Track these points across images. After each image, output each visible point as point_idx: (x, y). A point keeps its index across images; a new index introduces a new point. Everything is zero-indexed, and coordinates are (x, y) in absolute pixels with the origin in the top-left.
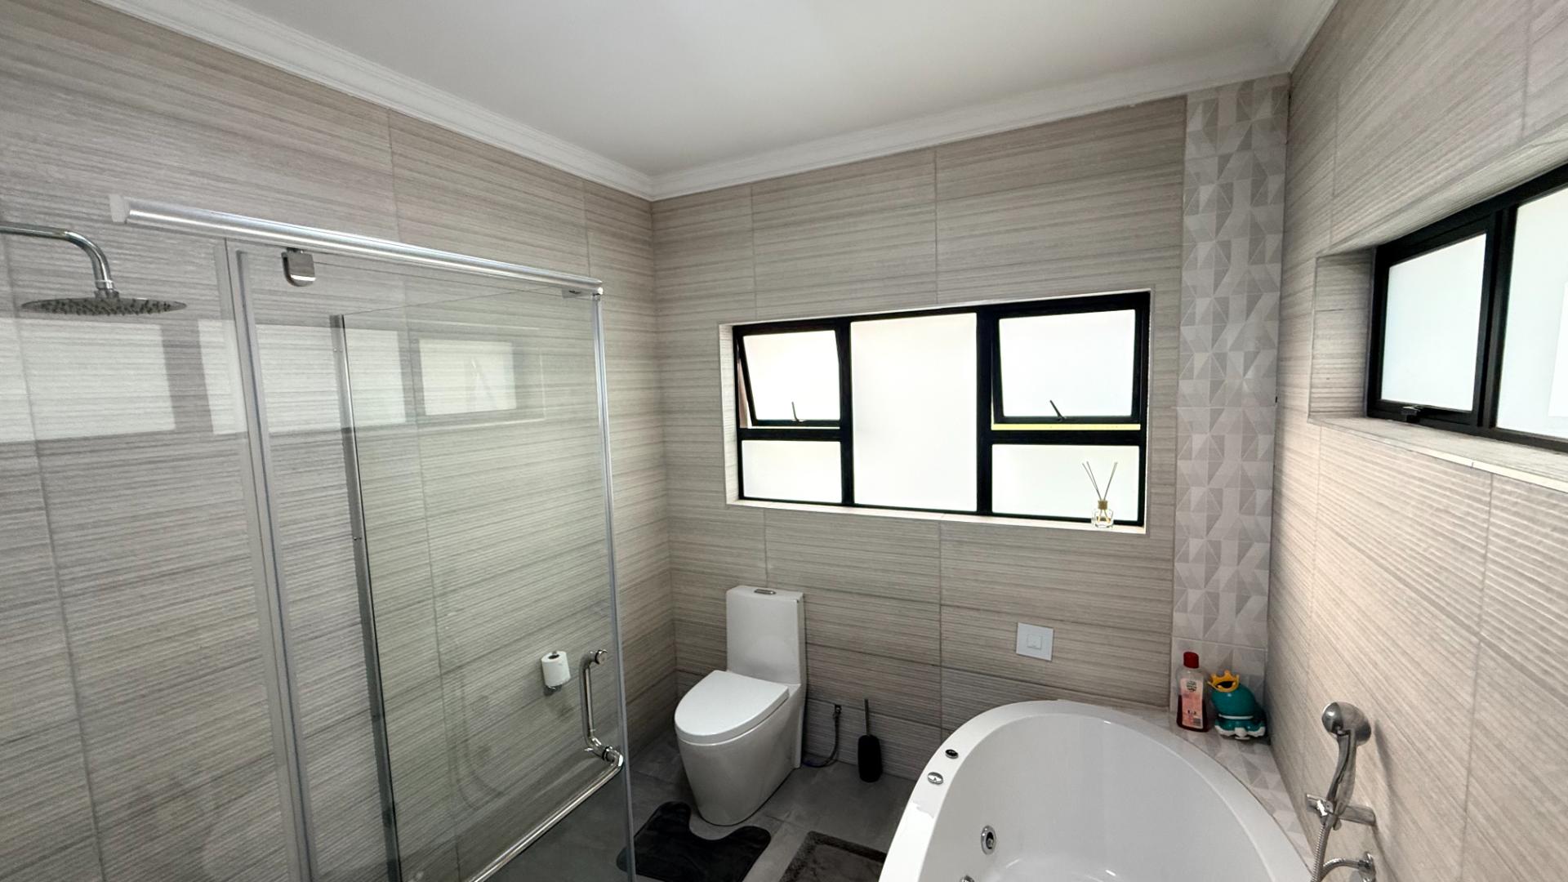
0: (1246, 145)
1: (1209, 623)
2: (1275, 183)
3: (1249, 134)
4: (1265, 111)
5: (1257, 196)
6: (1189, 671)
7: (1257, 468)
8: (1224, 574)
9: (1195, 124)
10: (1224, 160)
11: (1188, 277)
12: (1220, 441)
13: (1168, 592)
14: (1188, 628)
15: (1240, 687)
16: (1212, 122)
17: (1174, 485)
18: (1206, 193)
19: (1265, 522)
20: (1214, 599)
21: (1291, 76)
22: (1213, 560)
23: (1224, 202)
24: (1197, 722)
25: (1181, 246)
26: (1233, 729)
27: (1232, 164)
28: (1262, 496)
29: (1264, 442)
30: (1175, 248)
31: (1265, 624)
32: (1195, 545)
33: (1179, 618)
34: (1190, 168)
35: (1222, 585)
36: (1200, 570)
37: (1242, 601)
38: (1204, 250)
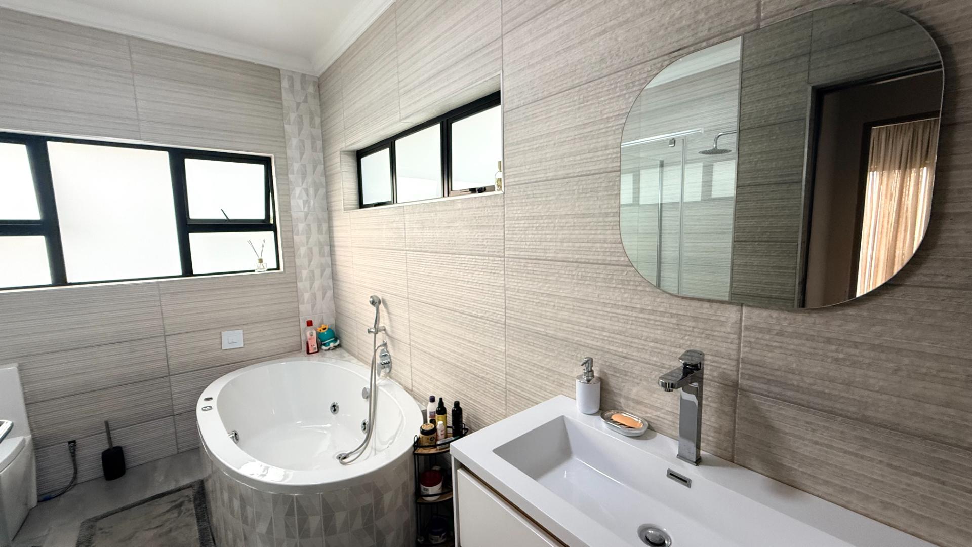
0: (305, 101)
1: (313, 306)
2: (318, 120)
3: (306, 97)
4: (311, 89)
5: (312, 124)
6: (309, 327)
7: (323, 238)
8: (317, 284)
9: (285, 84)
10: (298, 104)
11: (289, 152)
12: (309, 226)
13: (297, 298)
14: (306, 311)
15: (329, 329)
16: (292, 86)
17: (293, 247)
18: (293, 116)
19: (328, 259)
20: (314, 296)
21: (319, 79)
22: (312, 278)
23: (300, 123)
24: (315, 349)
25: (284, 137)
26: (329, 345)
27: (301, 107)
28: (327, 249)
29: (325, 227)
30: (282, 139)
31: (333, 302)
32: (305, 273)
33: (302, 308)
34: (285, 104)
35: (316, 289)
36: (307, 284)
37: (324, 294)
38: (294, 142)
